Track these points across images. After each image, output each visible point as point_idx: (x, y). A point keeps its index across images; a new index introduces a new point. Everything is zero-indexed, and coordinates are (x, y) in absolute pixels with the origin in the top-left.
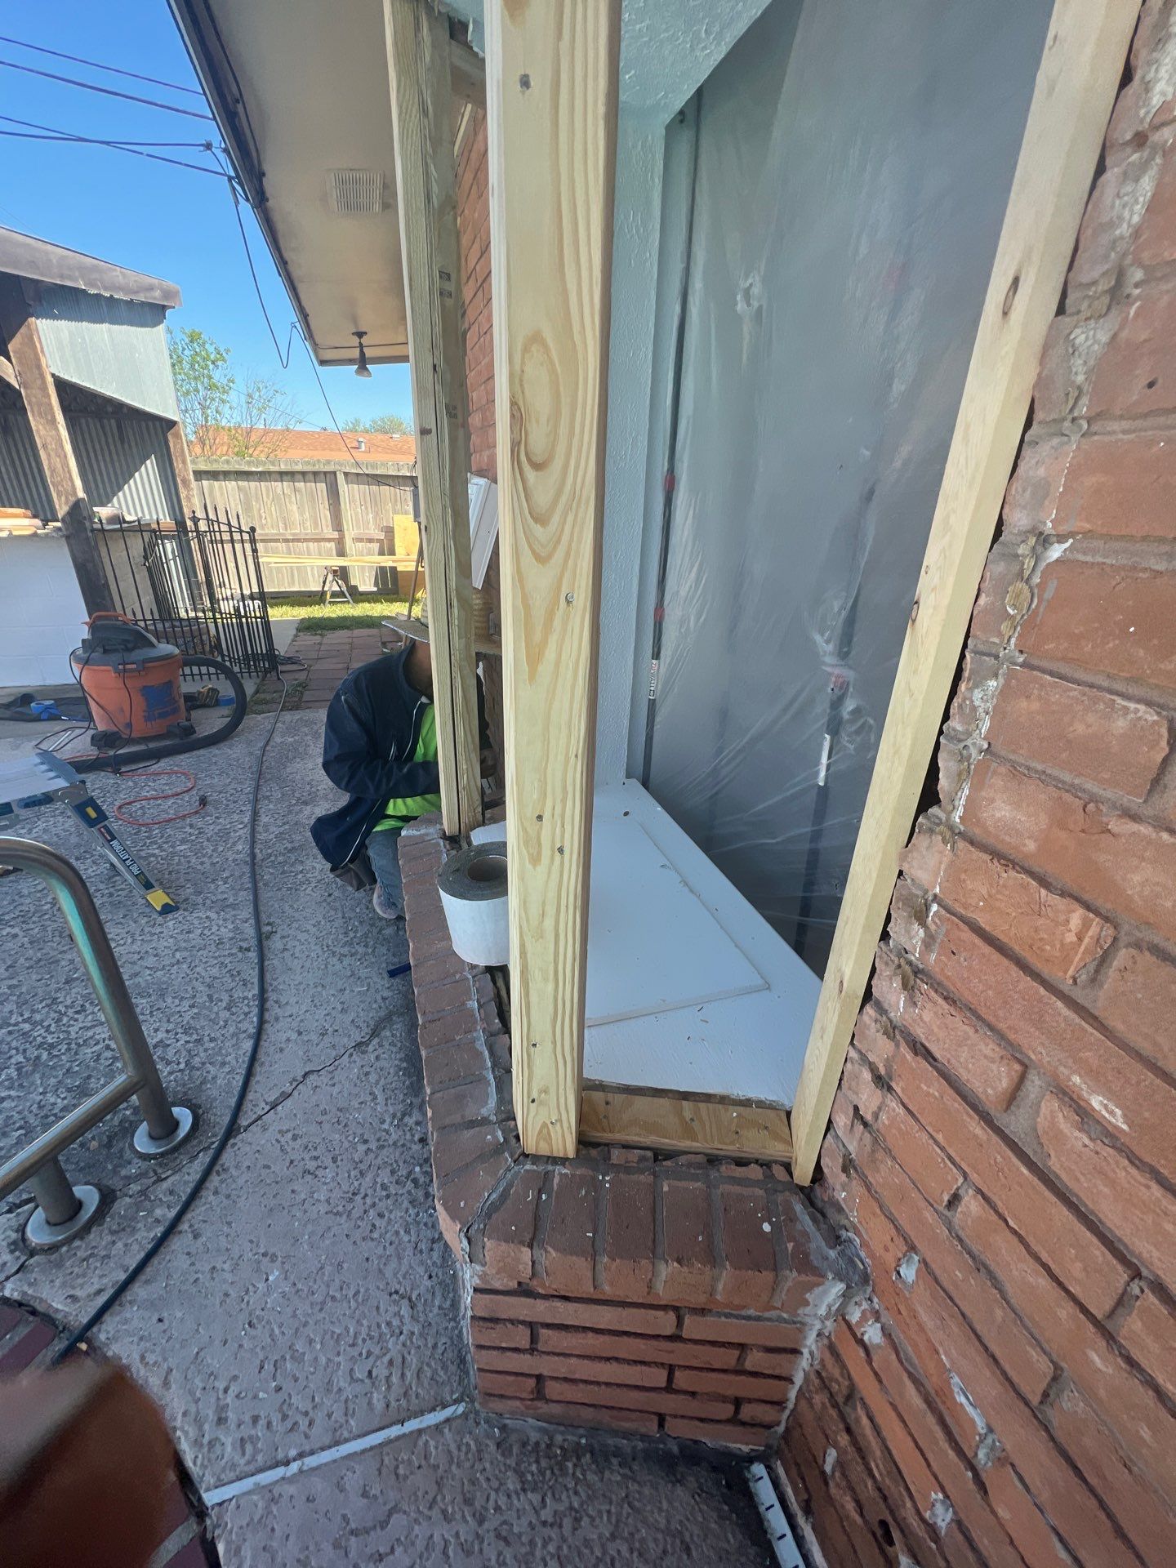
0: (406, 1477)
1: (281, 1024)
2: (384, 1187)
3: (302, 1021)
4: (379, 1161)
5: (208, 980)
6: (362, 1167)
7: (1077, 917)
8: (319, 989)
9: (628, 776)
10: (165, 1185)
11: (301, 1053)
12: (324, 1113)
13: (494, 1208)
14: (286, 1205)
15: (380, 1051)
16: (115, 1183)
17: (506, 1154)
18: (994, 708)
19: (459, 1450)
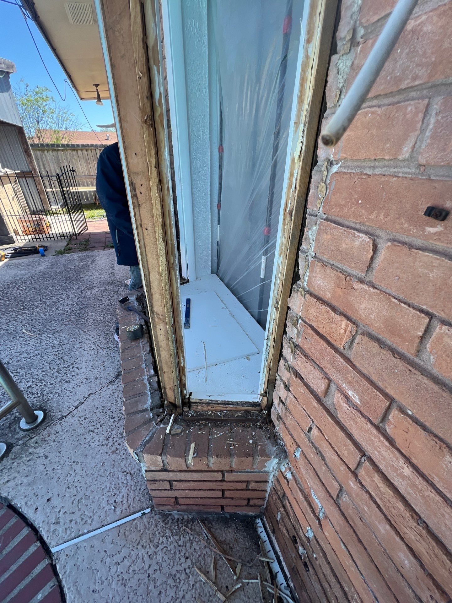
0: (128, 536)
1: (79, 376)
2: (121, 434)
3: (88, 374)
4: (119, 425)
5: (49, 361)
6: (112, 427)
7: (344, 322)
8: (95, 362)
9: (212, 273)
10: (33, 440)
11: (87, 387)
12: (97, 408)
13: (148, 442)
14: (82, 444)
15: (119, 384)
16: (13, 441)
17: (153, 422)
18: (316, 238)
19: (148, 523)
